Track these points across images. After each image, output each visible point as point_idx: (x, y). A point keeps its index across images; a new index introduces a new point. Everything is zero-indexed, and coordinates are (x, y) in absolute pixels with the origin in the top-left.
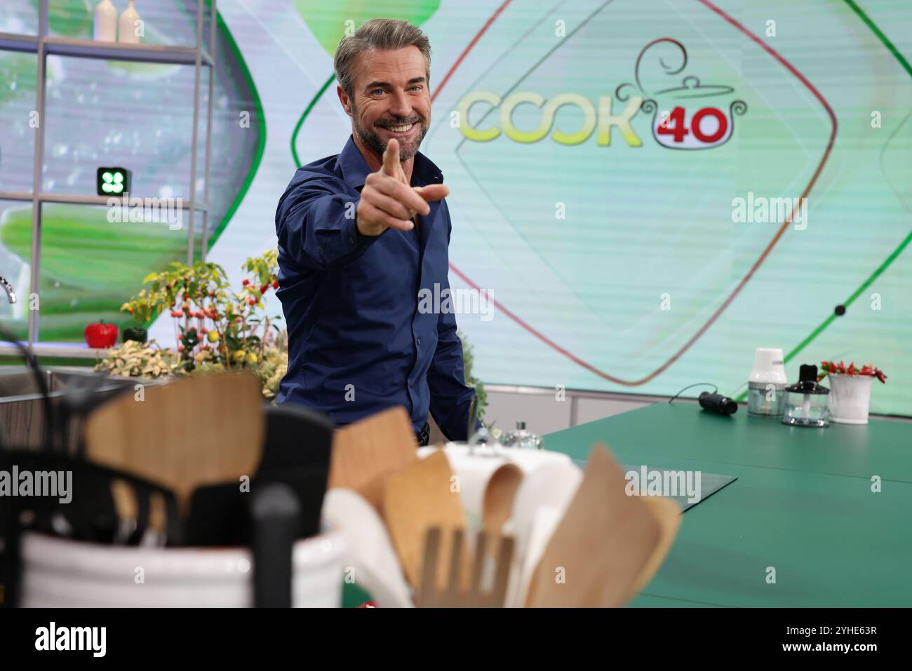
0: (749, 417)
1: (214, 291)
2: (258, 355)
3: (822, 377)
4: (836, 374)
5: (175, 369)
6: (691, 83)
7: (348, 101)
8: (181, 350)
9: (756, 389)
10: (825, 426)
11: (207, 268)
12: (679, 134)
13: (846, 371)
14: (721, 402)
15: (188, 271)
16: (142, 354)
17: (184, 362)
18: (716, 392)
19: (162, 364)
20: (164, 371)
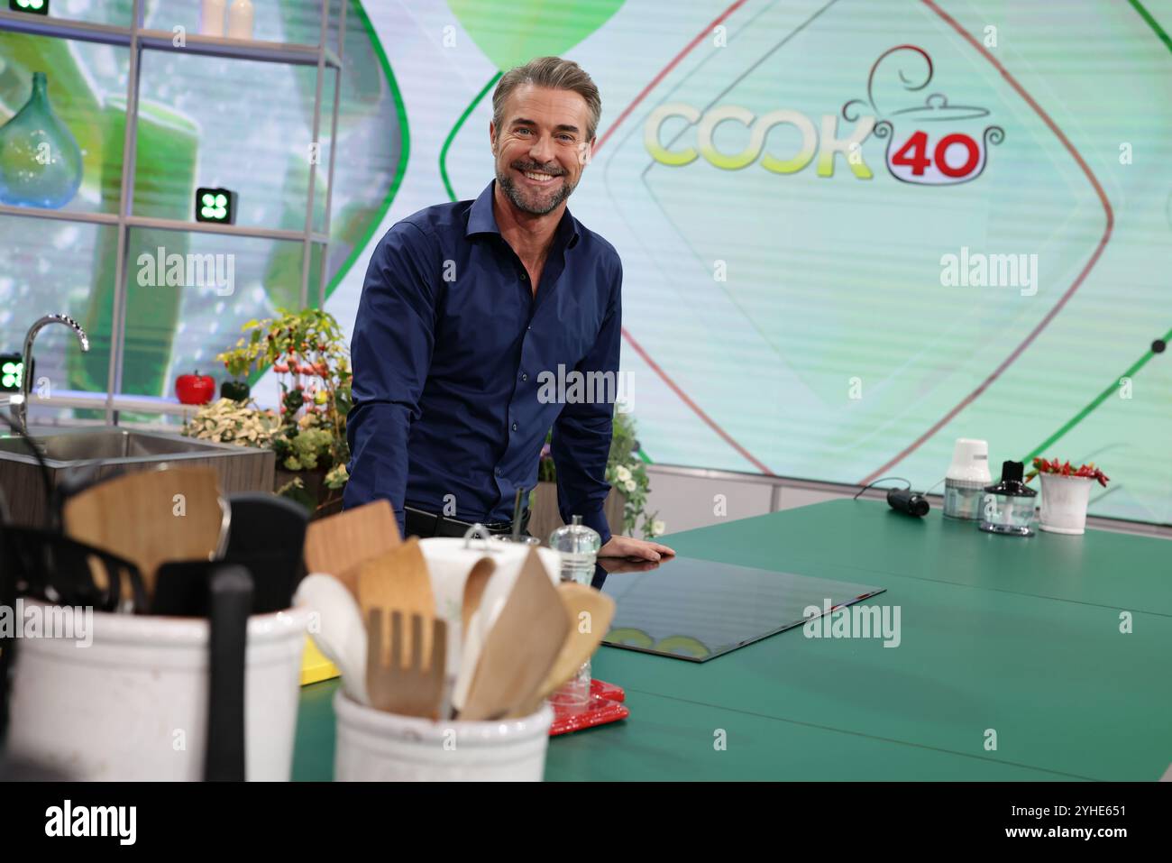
0: (944, 520)
1: (325, 343)
3: (1031, 476)
4: (1049, 474)
5: (274, 434)
6: (936, 102)
7: (495, 139)
8: (283, 413)
9: (952, 487)
10: (1030, 535)
11: (315, 317)
12: (919, 166)
13: (1062, 470)
14: (911, 501)
15: (293, 319)
16: (237, 415)
17: (285, 427)
18: (909, 489)
19: (259, 428)
20: (262, 436)
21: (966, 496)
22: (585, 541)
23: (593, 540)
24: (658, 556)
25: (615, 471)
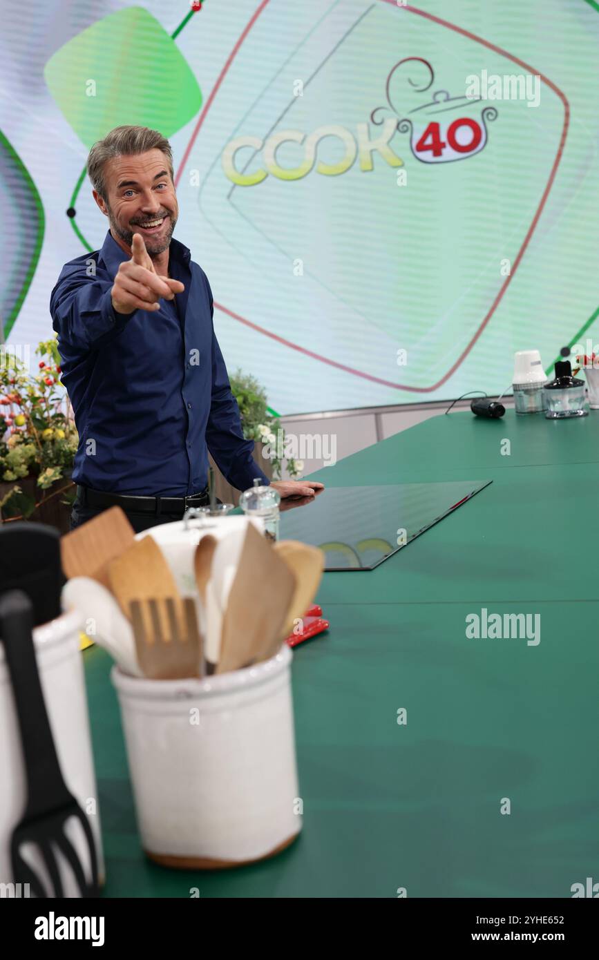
0: (518, 416)
1: (14, 378)
2: (64, 431)
3: (577, 370)
6: (441, 97)
7: (104, 203)
9: (519, 390)
10: (586, 415)
12: (437, 149)
14: (490, 407)
18: (485, 396)
21: (530, 395)
22: (268, 498)
23: (273, 496)
24: (312, 491)
25: (258, 430)
